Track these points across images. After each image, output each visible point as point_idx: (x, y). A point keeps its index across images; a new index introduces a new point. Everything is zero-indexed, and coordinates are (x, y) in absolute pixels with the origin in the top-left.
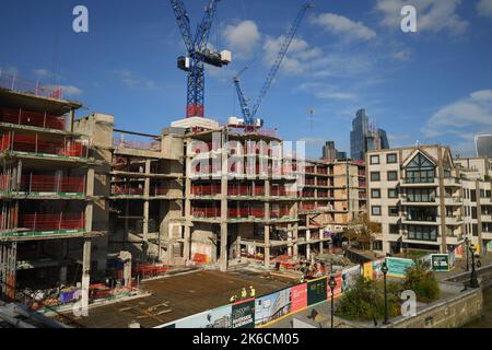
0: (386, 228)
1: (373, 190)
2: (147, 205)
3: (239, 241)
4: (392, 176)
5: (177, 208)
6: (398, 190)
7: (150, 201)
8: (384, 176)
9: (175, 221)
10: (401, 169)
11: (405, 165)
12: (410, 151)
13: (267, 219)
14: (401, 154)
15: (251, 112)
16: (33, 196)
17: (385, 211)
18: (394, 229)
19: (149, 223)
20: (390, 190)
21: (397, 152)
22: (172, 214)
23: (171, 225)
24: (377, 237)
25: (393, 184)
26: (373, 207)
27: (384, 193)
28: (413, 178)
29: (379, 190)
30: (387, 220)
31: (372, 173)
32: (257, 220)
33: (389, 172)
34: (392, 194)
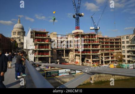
0: (126, 56)
1: (123, 46)
2: (64, 51)
3: (86, 59)
4: (127, 42)
5: (72, 51)
6: (129, 46)
7: (65, 50)
8: (125, 42)
9: (71, 54)
10: (130, 40)
11: (131, 39)
12: (132, 35)
13: (91, 54)
14: (130, 36)
15: (96, 25)
16: (40, 50)
17: (126, 52)
18: (128, 57)
19: (65, 54)
20: (127, 46)
21: (129, 36)
22: (71, 53)
23: (71, 55)
24: (124, 59)
25: (128, 45)
26: (123, 51)
27: (126, 47)
28: (133, 43)
29: (124, 46)
30: (126, 54)
31: (123, 42)
32: (89, 54)
33: (127, 41)
34: (128, 47)
